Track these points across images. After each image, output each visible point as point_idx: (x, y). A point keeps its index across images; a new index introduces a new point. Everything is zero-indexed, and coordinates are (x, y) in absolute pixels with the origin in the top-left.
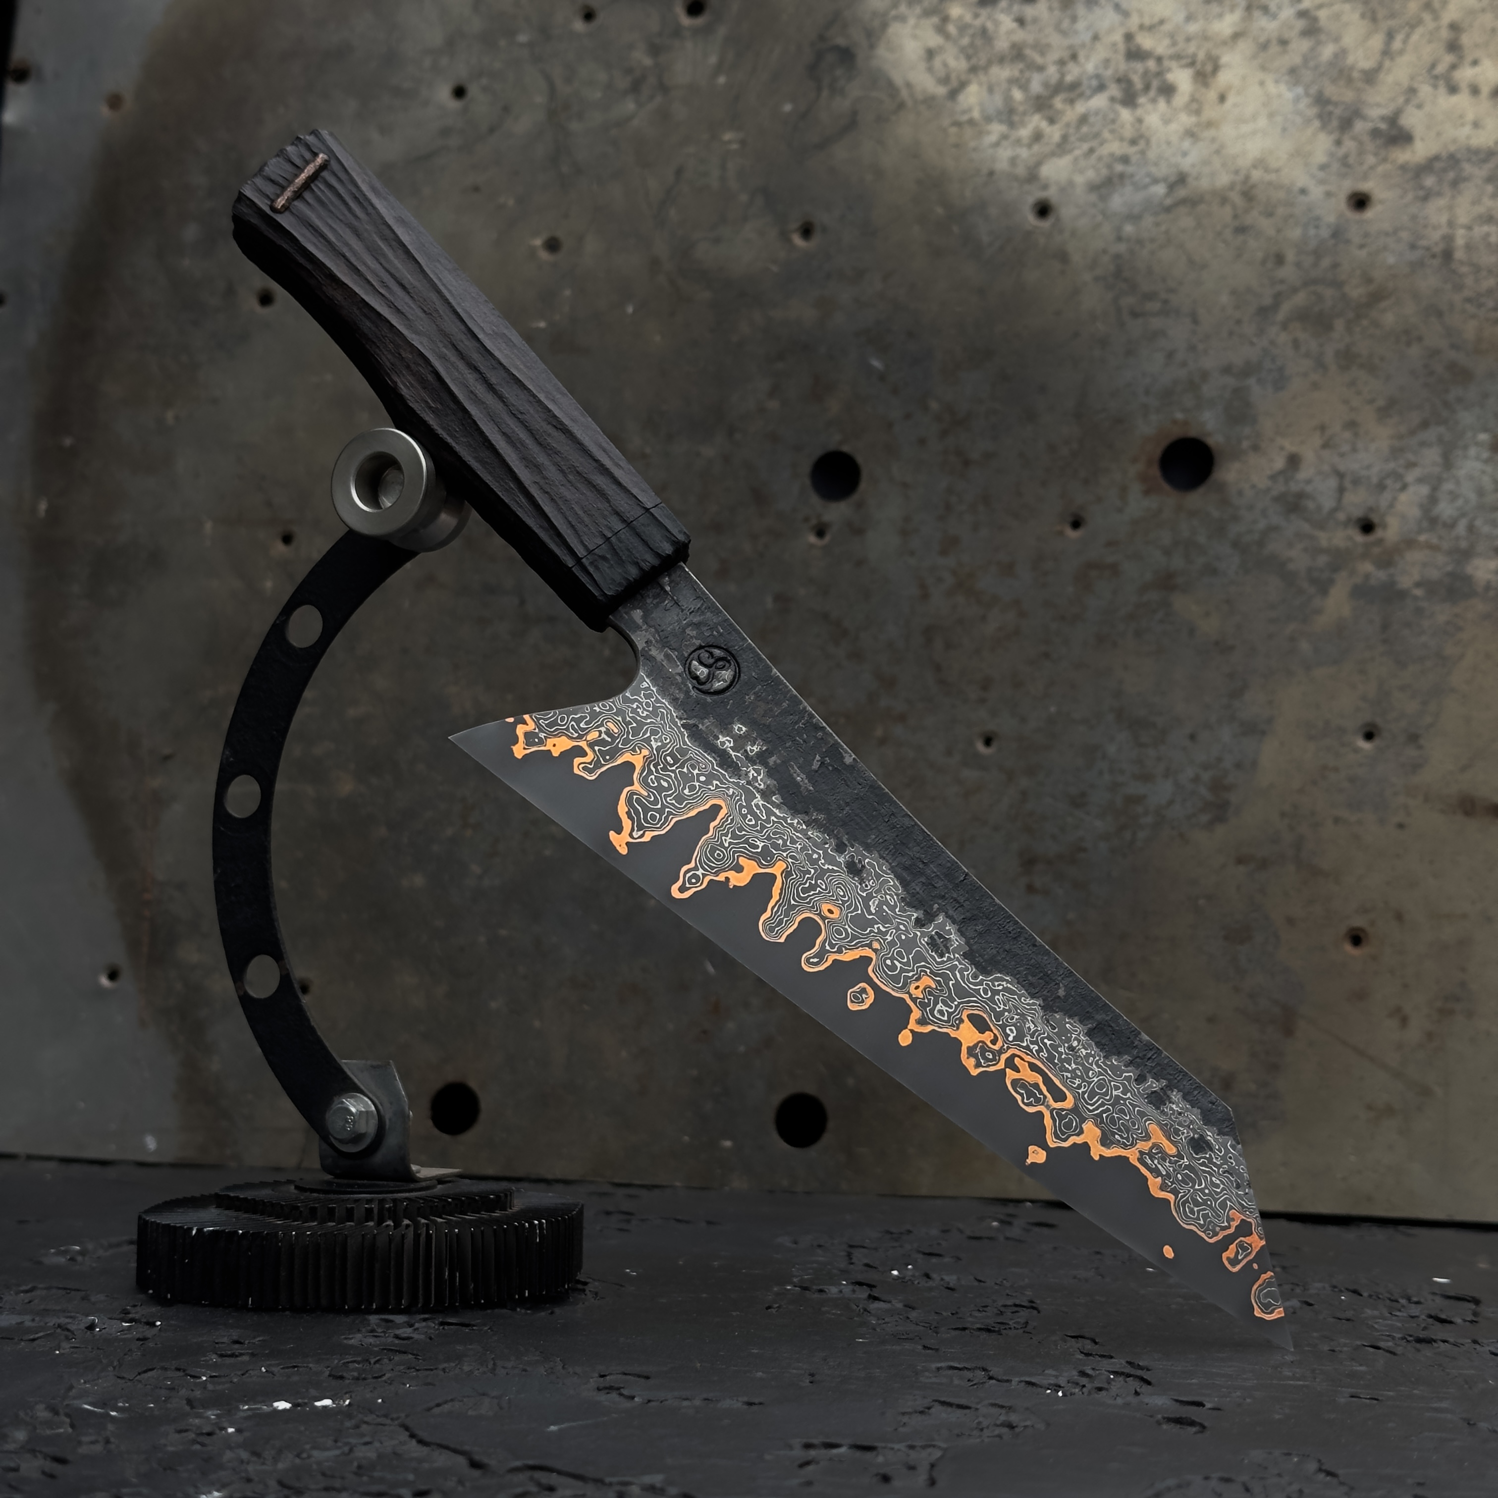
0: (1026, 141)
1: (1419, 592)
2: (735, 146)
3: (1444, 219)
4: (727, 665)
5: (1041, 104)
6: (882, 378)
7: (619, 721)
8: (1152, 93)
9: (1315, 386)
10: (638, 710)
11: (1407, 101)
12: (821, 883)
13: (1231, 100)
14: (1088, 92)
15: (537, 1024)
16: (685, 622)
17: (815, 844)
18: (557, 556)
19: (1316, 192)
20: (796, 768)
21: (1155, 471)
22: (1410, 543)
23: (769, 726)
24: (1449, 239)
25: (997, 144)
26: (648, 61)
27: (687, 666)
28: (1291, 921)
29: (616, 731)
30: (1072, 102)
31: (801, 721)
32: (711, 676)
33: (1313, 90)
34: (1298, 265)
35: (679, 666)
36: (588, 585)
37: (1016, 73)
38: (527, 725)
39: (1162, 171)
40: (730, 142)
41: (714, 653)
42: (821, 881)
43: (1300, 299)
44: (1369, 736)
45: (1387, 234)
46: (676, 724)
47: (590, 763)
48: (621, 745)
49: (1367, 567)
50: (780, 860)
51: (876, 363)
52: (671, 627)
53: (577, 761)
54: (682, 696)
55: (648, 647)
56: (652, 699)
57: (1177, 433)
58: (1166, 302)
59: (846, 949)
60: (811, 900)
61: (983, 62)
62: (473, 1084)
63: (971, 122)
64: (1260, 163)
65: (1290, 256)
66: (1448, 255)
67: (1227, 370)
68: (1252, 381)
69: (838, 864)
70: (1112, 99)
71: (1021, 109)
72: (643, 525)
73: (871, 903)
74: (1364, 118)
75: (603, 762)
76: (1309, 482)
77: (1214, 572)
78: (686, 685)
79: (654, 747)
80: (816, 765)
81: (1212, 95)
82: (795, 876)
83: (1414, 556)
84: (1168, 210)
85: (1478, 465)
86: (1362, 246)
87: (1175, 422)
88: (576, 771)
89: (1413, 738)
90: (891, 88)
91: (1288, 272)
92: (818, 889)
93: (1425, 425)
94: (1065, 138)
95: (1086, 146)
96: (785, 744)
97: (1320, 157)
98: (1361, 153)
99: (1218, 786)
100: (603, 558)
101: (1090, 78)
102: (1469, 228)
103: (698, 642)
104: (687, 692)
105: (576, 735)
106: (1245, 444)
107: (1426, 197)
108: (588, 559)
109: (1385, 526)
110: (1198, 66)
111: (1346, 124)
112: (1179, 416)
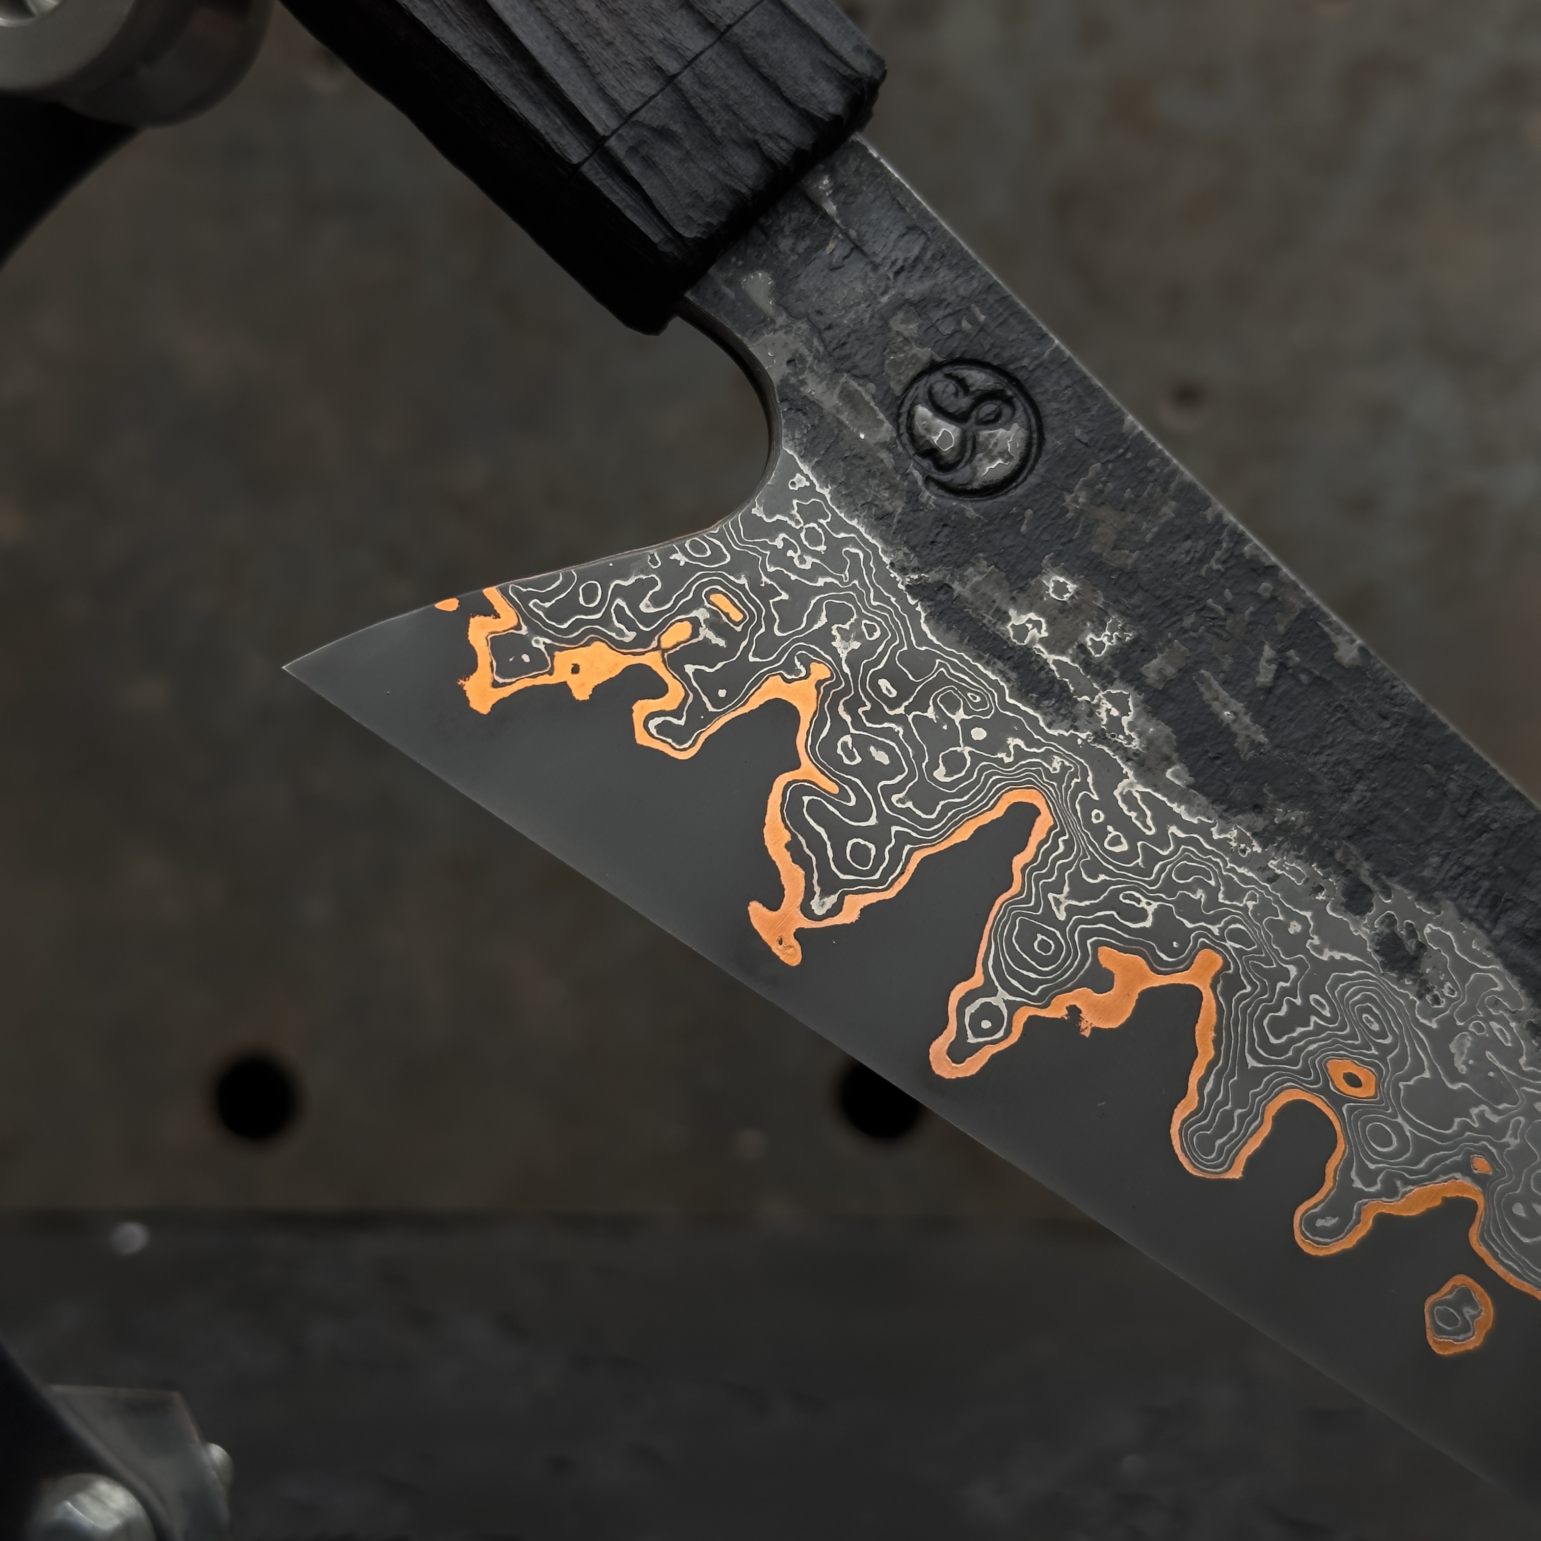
4: (1007, 411)
7: (742, 587)
10: (790, 553)
12: (1317, 1001)
16: (885, 299)
17: (1291, 894)
18: (536, 133)
20: (1215, 684)
23: (1132, 574)
27: (903, 419)
29: (737, 616)
31: (1213, 554)
32: (969, 445)
35: (881, 422)
36: (629, 214)
38: (497, 616)
41: (970, 381)
42: (1317, 997)
46: (891, 585)
47: (677, 714)
48: (754, 655)
50: (1204, 946)
52: (852, 315)
53: (641, 708)
54: (899, 506)
55: (796, 374)
56: (821, 521)
59: (1407, 1182)
60: (1299, 1050)
69: (1356, 946)
72: (760, 34)
73: (1453, 1047)
75: (711, 709)
78: (906, 475)
79: (844, 656)
80: (1265, 675)
82: (1249, 989)
88: (641, 738)
92: (1314, 1019)
96: (1181, 620)
100: (663, 133)
103: (925, 354)
104: (913, 497)
105: (631, 636)
108: (621, 138)
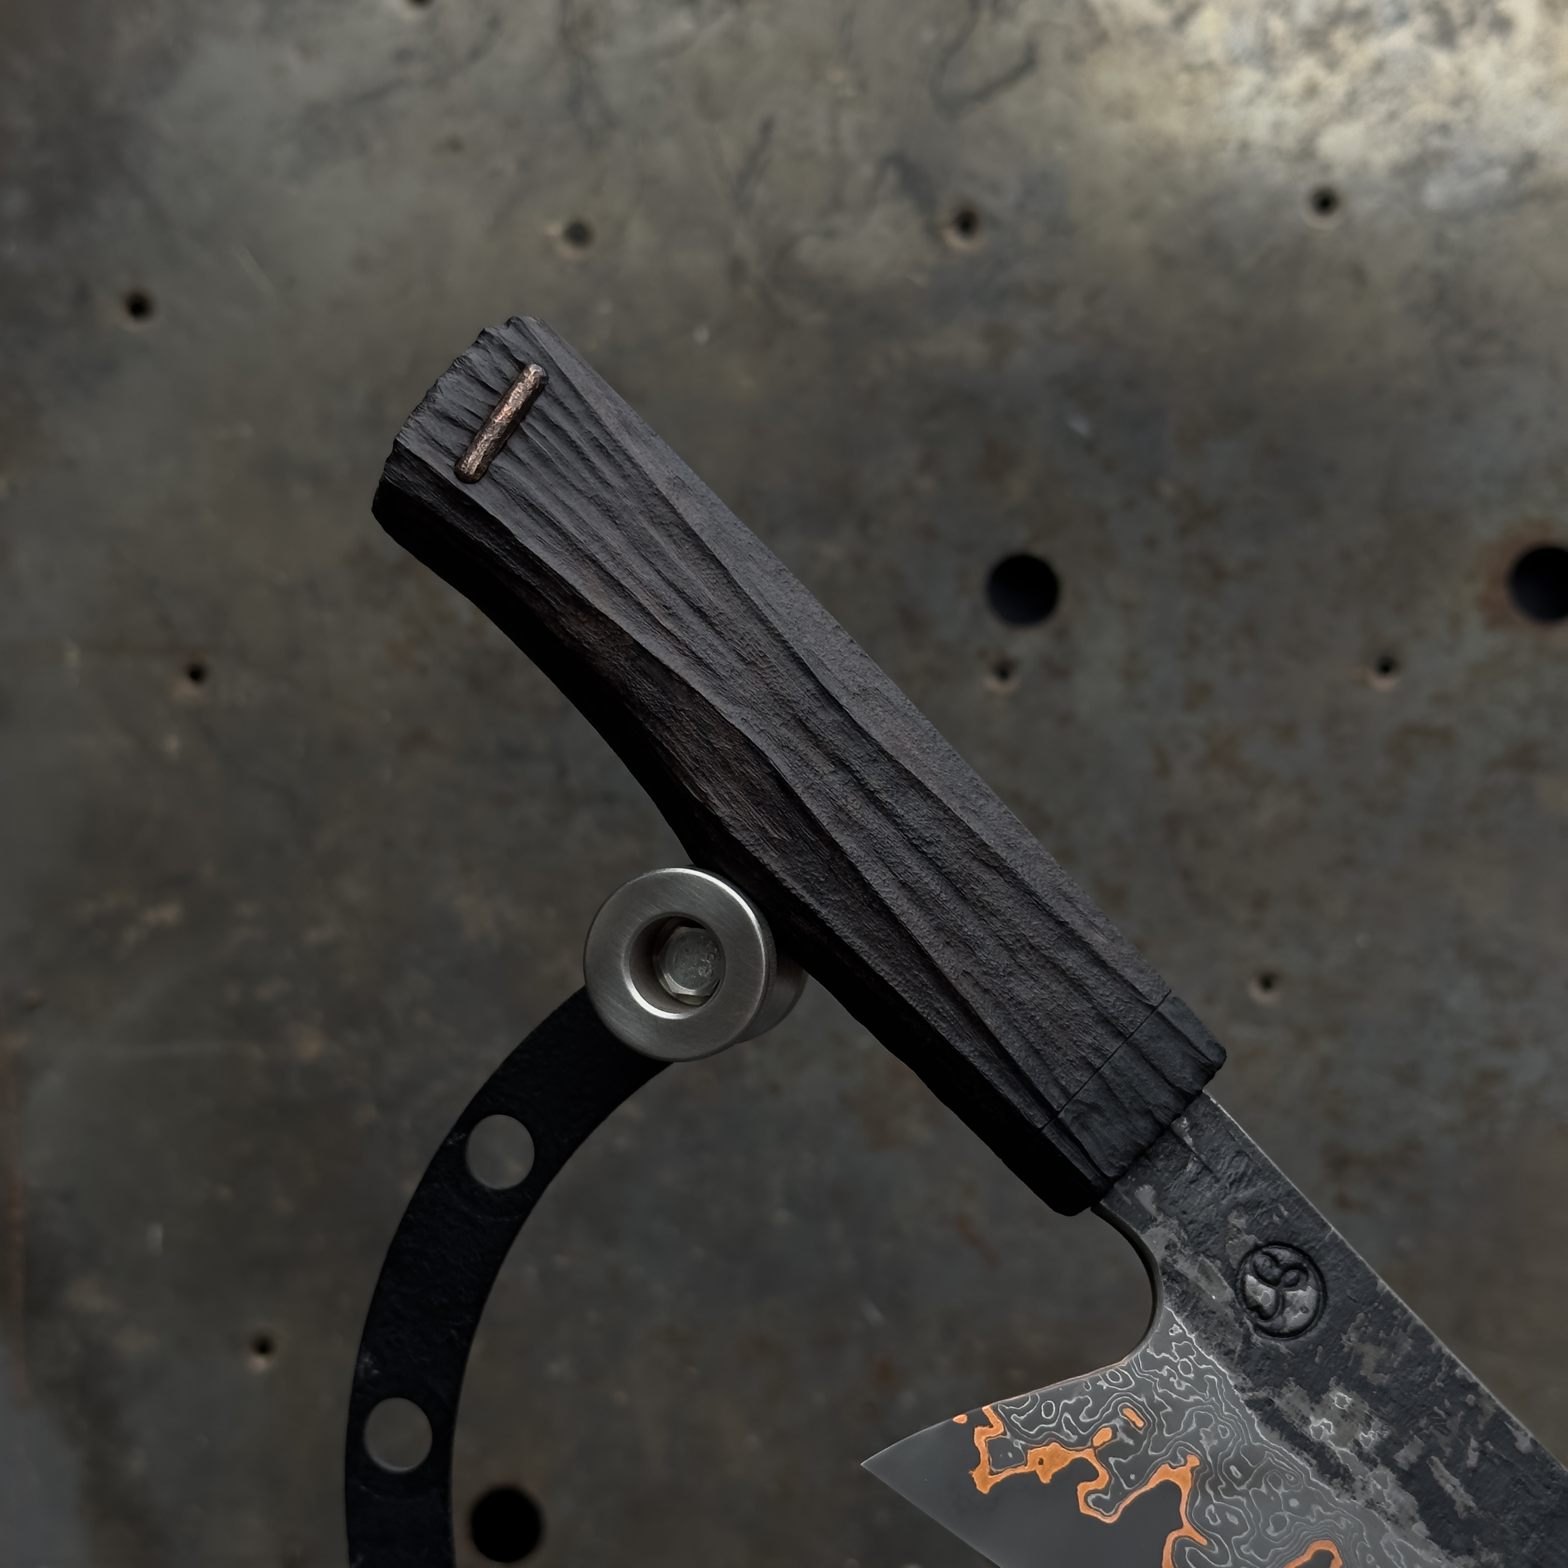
0: (1293, 97)
2: (848, 91)
4: (1303, 1277)
5: (1315, 40)
6: (1088, 448)
7: (1142, 1403)
8: (1480, 28)
10: (1172, 1379)
14: (1383, 25)
15: (621, 1396)
16: (1224, 1202)
18: (1014, 1108)
20: (1441, 1466)
21: (1502, 595)
23: (1384, 1390)
25: (1250, 101)
27: (1238, 1284)
29: (1140, 1424)
30: (1360, 38)
31: (1436, 1375)
32: (1281, 1302)
35: (1225, 1288)
36: (1075, 1163)
38: (992, 1426)
39: (1501, 146)
40: (840, 84)
41: (1280, 1258)
46: (1235, 1400)
47: (1104, 1491)
48: (1152, 1450)
52: (1204, 1214)
53: (1083, 1488)
54: (1239, 1346)
55: (1171, 1256)
56: (1190, 1356)
57: (1532, 538)
58: (1511, 343)
63: (1210, 66)
70: (1421, 38)
71: (1284, 47)
72: (1151, 1037)
75: (1126, 1487)
78: (1242, 1324)
79: (1207, 1450)
80: (1472, 1459)
84: (1512, 206)
87: (1527, 522)
88: (1084, 1510)
90: (1088, 10)
94: (1353, 94)
95: (1384, 109)
96: (1418, 1422)
100: (1094, 1108)
103: (1251, 1239)
104: (1247, 1339)
105: (1075, 1438)
108: (1067, 1111)
112: (1535, 512)
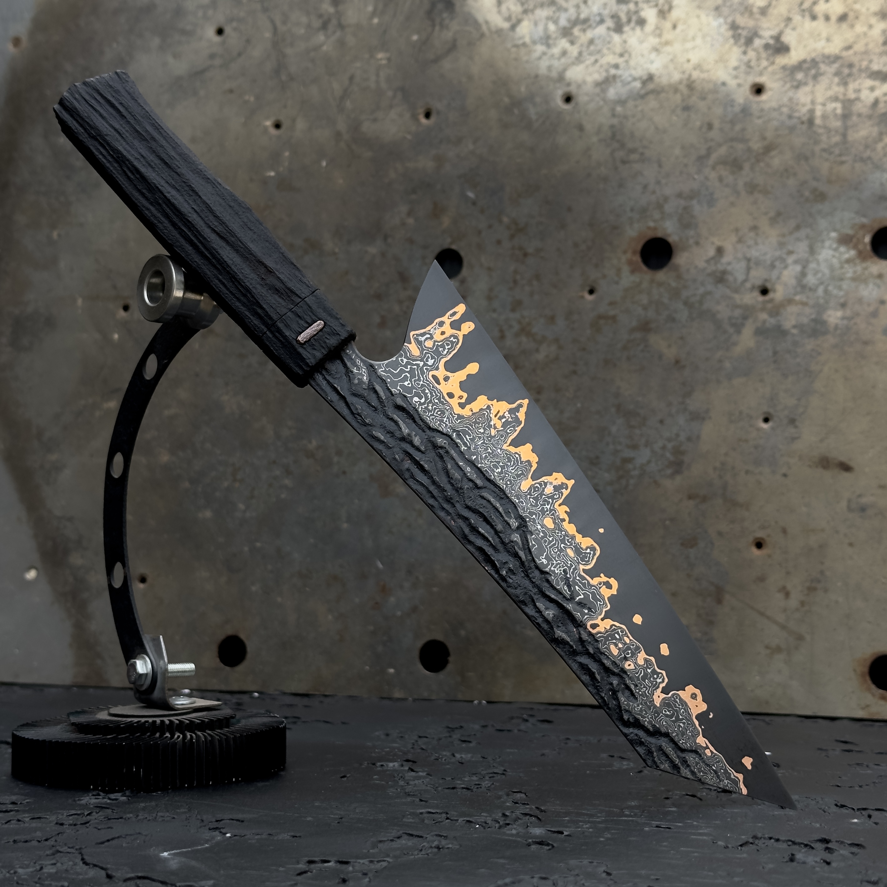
0: (557, 56)
1: (795, 331)
2: (384, 62)
3: (808, 99)
5: (566, 32)
6: (474, 203)
8: (633, 24)
9: (732, 204)
11: (786, 26)
13: (680, 27)
14: (594, 25)
15: (279, 599)
19: (732, 83)
21: (638, 259)
22: (790, 301)
24: (812, 112)
25: (540, 58)
26: (331, 10)
28: (720, 534)
30: (584, 31)
33: (730, 20)
34: (721, 130)
37: (551, 13)
39: (639, 72)
40: (381, 59)
43: (723, 151)
44: (766, 420)
45: (775, 110)
49: (764, 316)
51: (471, 195)
57: (650, 235)
58: (642, 154)
61: (531, 7)
62: (242, 636)
63: (524, 45)
64: (698, 67)
65: (717, 124)
66: (811, 122)
67: (680, 195)
68: (694, 202)
70: (609, 29)
71: (554, 36)
74: (760, 37)
76: (729, 264)
77: (673, 320)
81: (668, 25)
83: (792, 309)
84: (642, 97)
85: (831, 252)
86: (759, 117)
87: (649, 228)
89: (792, 421)
90: (476, 24)
91: (714, 134)
93: (798, 228)
94: (580, 54)
95: (592, 59)
97: (734, 62)
98: (758, 59)
99: (678, 452)
101: (596, 15)
102: (824, 105)
106: (691, 241)
107: (797, 86)
109: (775, 291)
110: (660, 6)
111: (749, 41)
112: (652, 224)
